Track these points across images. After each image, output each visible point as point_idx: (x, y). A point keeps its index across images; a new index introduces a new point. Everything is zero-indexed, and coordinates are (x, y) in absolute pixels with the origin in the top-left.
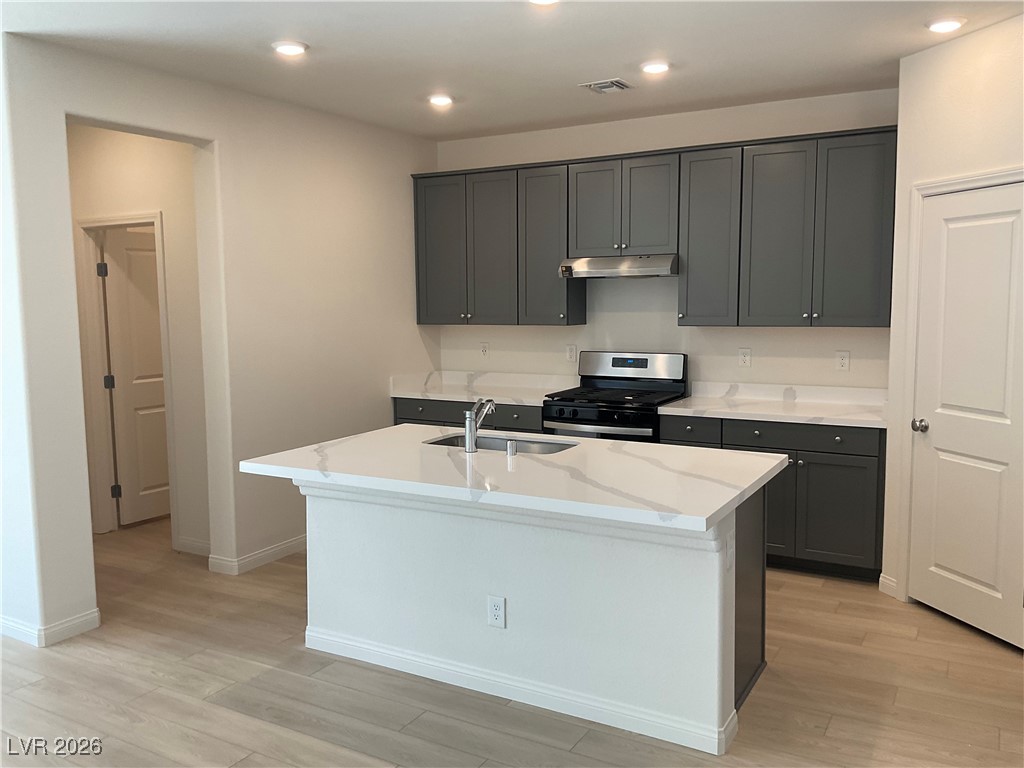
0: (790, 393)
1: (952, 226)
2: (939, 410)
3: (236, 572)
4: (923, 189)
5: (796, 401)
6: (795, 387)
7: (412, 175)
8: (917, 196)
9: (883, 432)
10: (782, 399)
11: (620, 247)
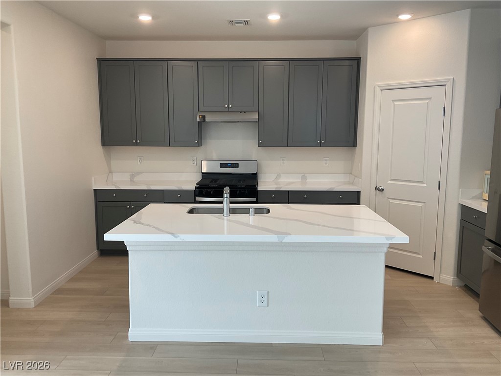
0: (304, 178)
1: (396, 103)
2: (389, 182)
3: (33, 306)
4: (381, 87)
5: (307, 181)
6: (306, 175)
7: (97, 58)
8: (378, 90)
9: (359, 192)
10: (300, 180)
11: (228, 106)
